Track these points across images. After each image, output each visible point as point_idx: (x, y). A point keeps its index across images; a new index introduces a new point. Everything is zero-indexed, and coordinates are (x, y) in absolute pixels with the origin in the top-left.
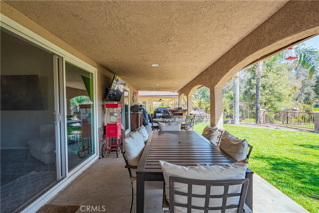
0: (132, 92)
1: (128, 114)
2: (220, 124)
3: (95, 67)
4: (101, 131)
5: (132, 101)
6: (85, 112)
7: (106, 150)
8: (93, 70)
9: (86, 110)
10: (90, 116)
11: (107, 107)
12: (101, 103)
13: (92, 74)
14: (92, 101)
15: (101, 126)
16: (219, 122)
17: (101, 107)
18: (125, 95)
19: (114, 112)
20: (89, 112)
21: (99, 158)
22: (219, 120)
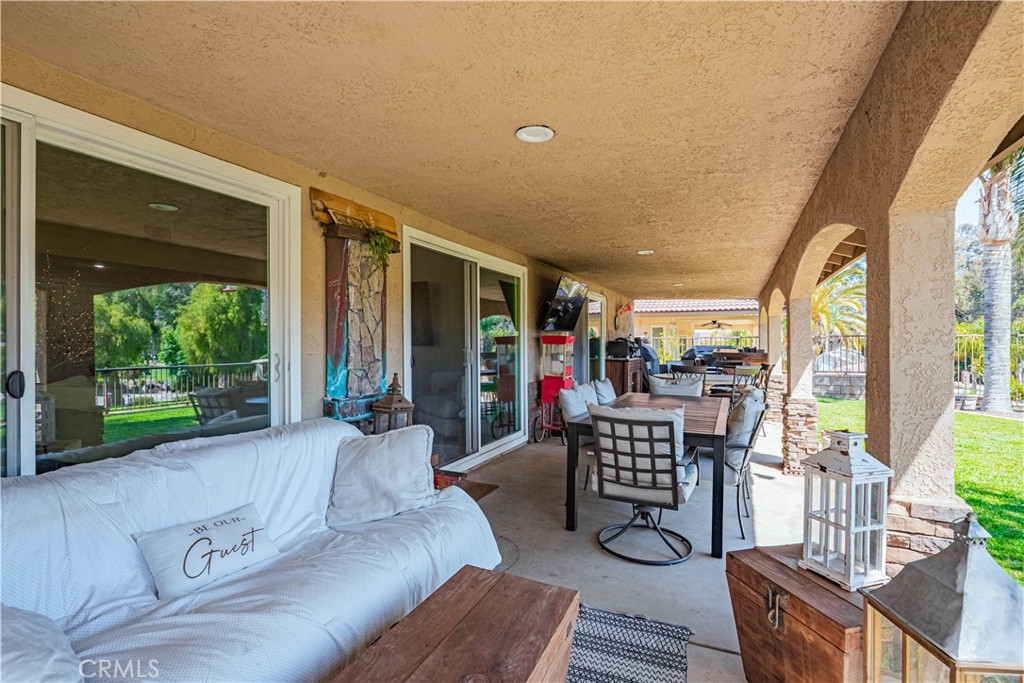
0: (613, 306)
1: (599, 360)
2: (803, 387)
3: (524, 265)
4: (533, 389)
5: (612, 328)
6: (504, 352)
7: (542, 428)
8: (519, 271)
9: (507, 348)
10: (512, 360)
11: (544, 342)
12: (534, 334)
13: (518, 279)
14: (518, 329)
15: (533, 380)
16: (800, 382)
17: (533, 342)
18: (590, 311)
19: (558, 354)
20: (511, 352)
21: (529, 442)
22: (803, 378)
